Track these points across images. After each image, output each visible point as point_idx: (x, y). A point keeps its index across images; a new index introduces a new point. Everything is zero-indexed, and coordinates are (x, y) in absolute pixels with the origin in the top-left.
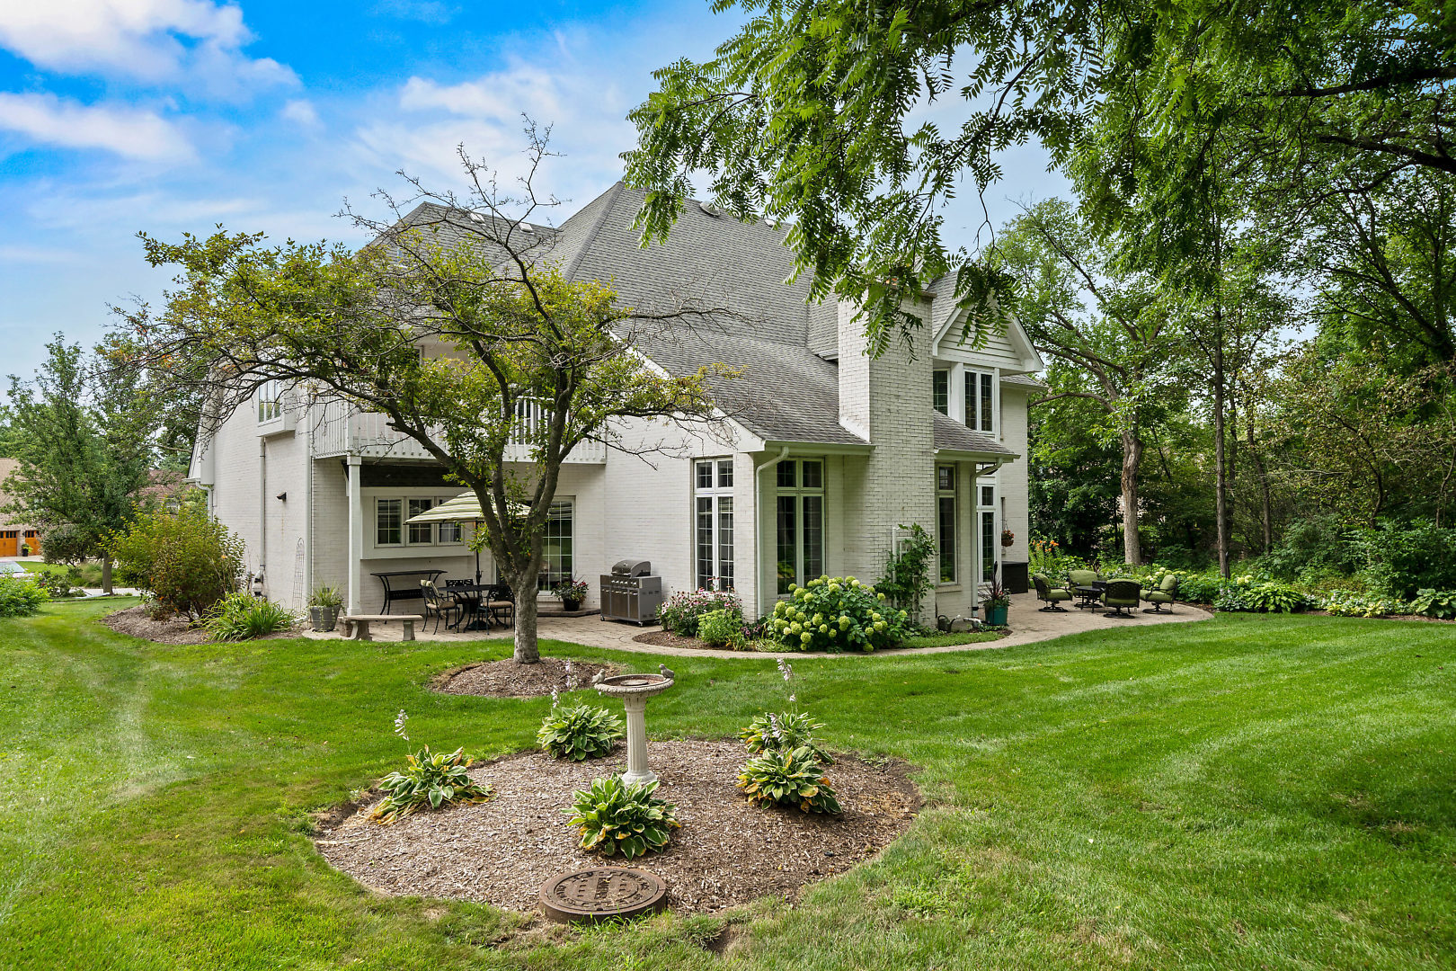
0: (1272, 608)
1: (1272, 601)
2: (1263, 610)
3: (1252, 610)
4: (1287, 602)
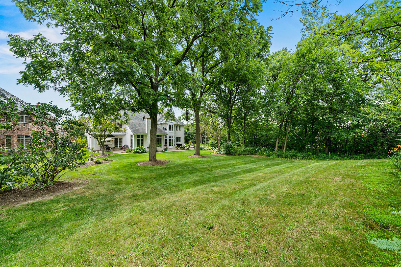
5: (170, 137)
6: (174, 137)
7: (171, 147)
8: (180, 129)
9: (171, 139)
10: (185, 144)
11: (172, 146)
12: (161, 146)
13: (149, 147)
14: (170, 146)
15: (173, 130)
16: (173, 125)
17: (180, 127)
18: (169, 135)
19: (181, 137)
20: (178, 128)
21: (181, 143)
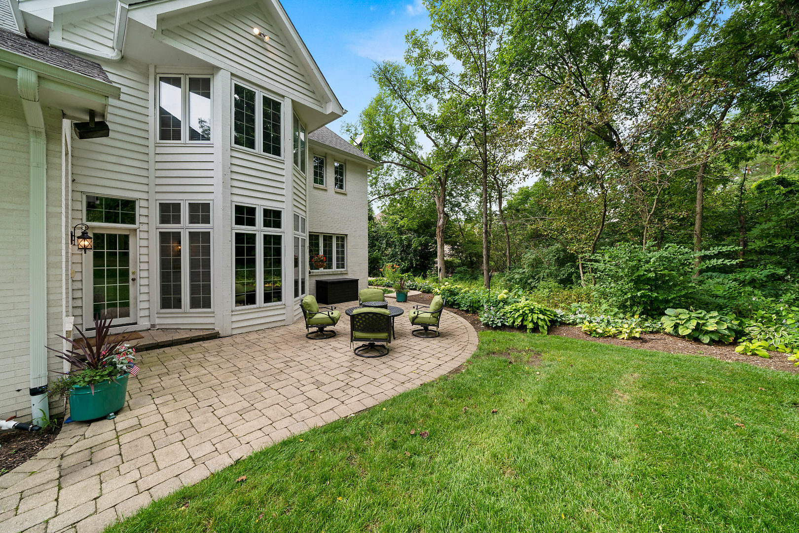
0: (530, 326)
1: (530, 318)
2: (522, 328)
3: (512, 327)
4: (544, 320)
5: (244, 215)
7: (261, 312)
9: (259, 230)
11: (273, 295)
15: (273, 147)
16: (273, 107)
17: (340, 172)
18: (224, 187)
19: (347, 235)
20: (330, 176)
21: (347, 270)
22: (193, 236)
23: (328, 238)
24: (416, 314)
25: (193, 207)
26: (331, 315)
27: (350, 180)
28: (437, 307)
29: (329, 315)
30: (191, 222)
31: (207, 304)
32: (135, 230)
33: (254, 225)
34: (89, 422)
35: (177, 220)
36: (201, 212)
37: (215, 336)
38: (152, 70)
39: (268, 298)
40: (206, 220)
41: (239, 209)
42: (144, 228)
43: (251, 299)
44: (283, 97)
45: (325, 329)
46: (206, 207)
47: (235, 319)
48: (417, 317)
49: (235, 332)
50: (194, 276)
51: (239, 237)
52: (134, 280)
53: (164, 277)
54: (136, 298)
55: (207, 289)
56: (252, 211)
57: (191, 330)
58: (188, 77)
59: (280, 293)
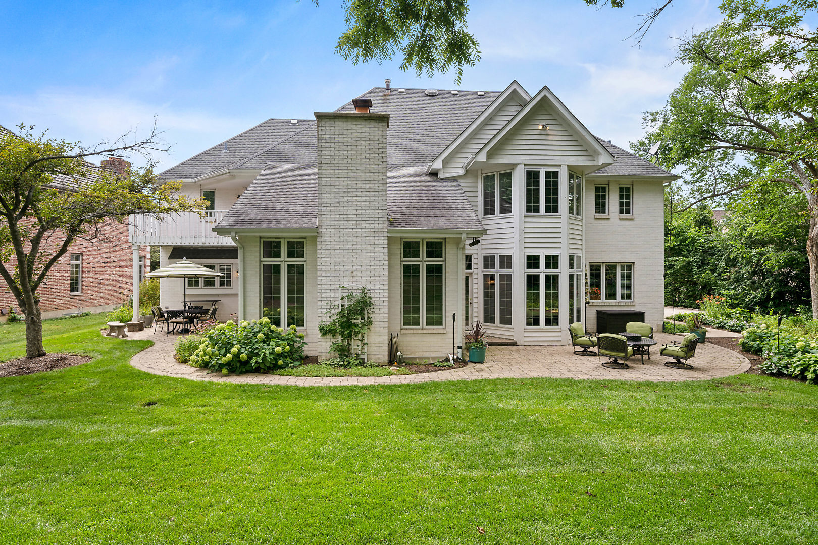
0: (810, 377)
1: (812, 369)
2: (801, 378)
5: (532, 262)
6: (563, 262)
7: (543, 332)
8: (625, 208)
9: (542, 271)
10: (669, 312)
11: (552, 321)
12: (435, 319)
13: (328, 322)
14: (533, 321)
15: (552, 207)
16: (552, 177)
17: (625, 195)
18: (520, 244)
19: (634, 263)
20: (613, 202)
21: (634, 302)
22: (502, 277)
23: (611, 268)
24: (664, 347)
25: (502, 258)
26: (591, 339)
27: (638, 202)
28: (685, 342)
29: (589, 338)
30: (501, 268)
31: (509, 322)
32: (472, 273)
33: (538, 268)
34: (475, 363)
35: (493, 266)
36: (506, 261)
37: (514, 344)
38: (480, 172)
39: (548, 322)
40: (509, 266)
41: (529, 258)
42: (476, 271)
43: (536, 322)
44: (561, 165)
45: (588, 350)
46: (509, 258)
47: (526, 334)
48: (665, 349)
49: (526, 344)
50: (502, 303)
51: (529, 277)
52: (471, 303)
53: (486, 303)
54: (472, 315)
55: (510, 312)
56: (537, 258)
57: (500, 338)
58: (499, 173)
59: (557, 319)
